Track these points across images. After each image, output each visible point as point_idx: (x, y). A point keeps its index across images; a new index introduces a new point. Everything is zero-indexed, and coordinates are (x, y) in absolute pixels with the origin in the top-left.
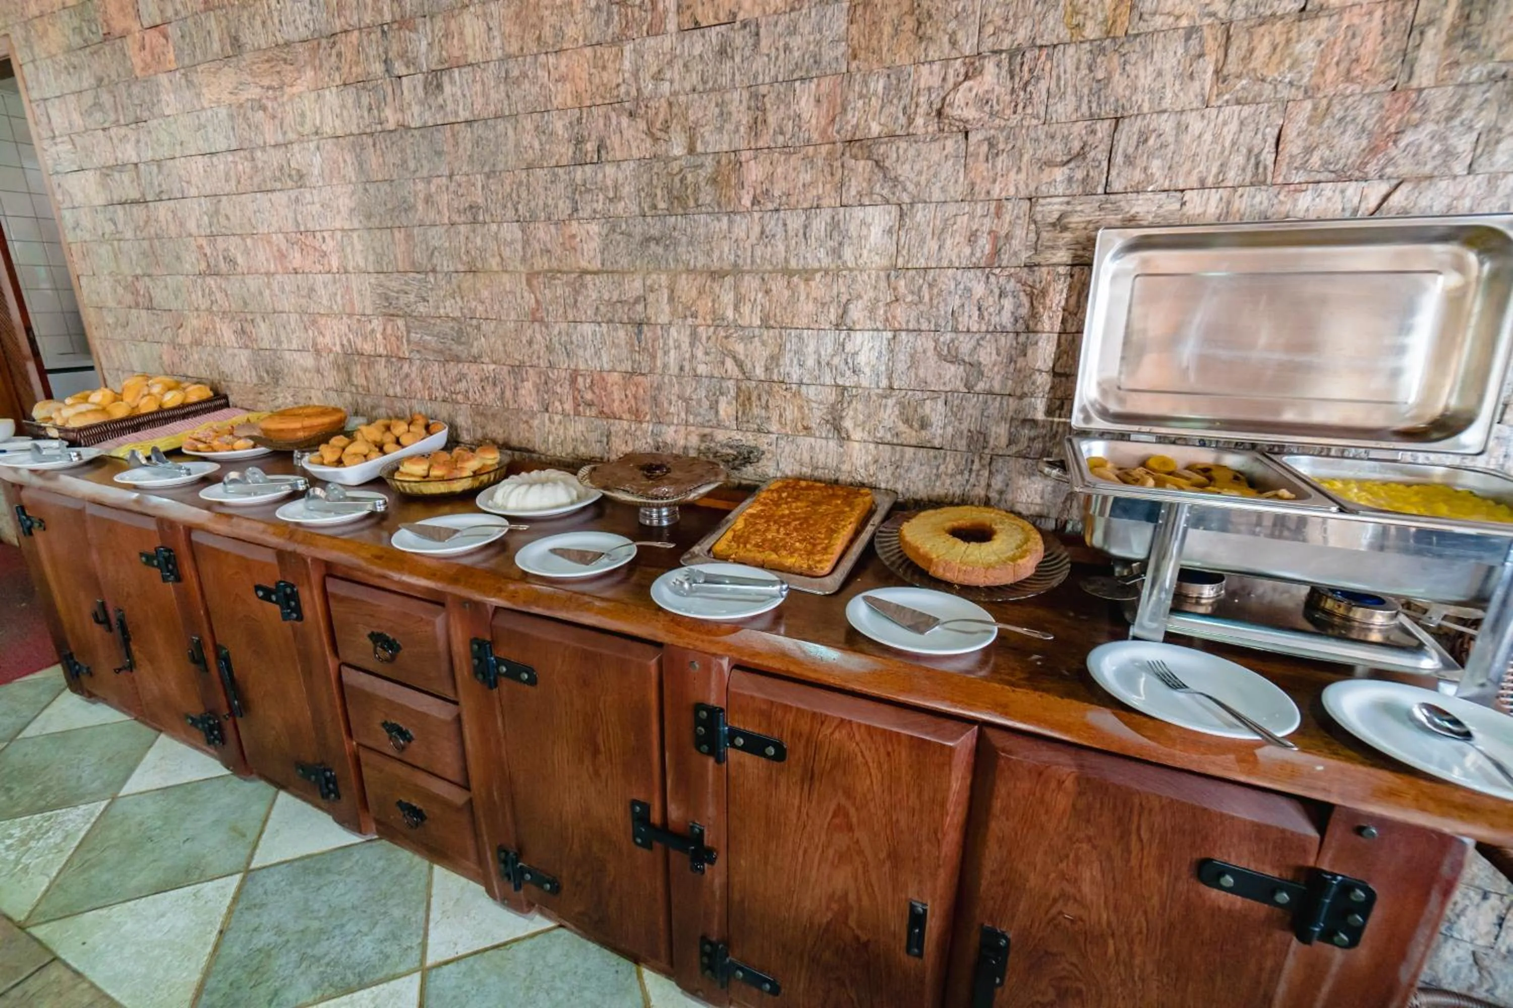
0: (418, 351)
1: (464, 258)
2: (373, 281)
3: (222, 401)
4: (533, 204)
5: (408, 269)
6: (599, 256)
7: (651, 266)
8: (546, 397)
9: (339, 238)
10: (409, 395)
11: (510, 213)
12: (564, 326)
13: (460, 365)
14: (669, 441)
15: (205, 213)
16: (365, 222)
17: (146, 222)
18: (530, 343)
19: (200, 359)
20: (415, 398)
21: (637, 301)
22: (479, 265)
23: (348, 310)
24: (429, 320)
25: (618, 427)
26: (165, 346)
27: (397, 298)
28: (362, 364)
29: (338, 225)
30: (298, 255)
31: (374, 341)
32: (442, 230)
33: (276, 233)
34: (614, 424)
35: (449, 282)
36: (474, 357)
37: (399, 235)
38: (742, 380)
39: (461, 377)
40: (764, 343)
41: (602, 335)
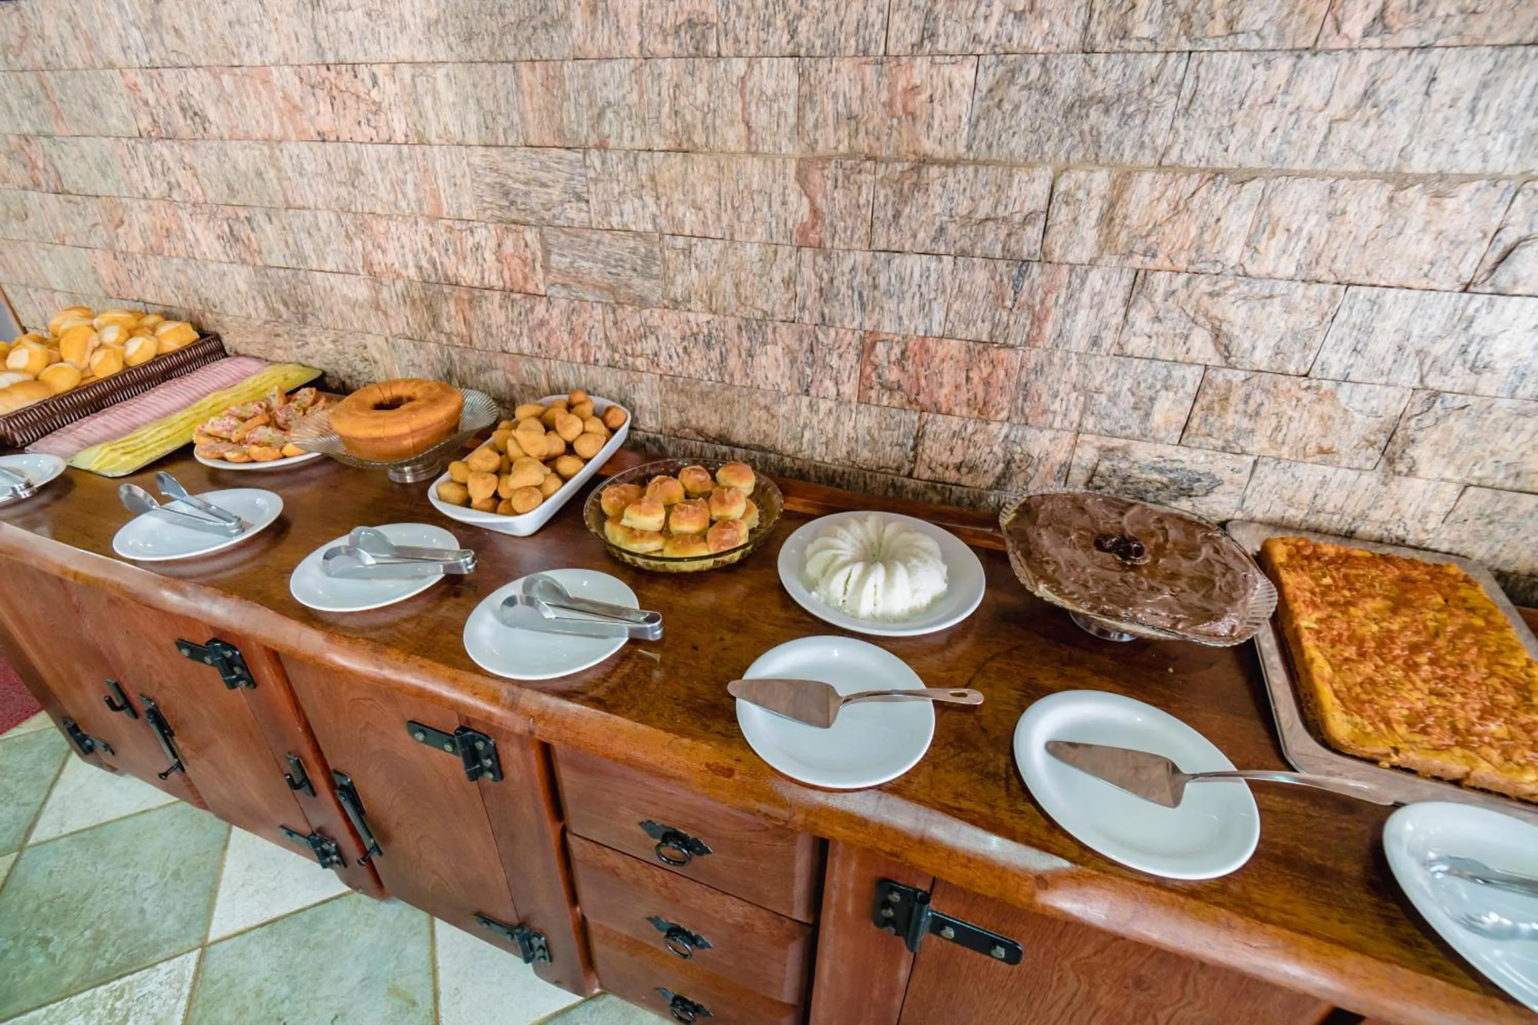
0: (564, 285)
1: (668, 125)
2: (476, 160)
3: (213, 344)
4: (831, 20)
5: (548, 140)
6: (965, 129)
7: (1077, 156)
8: (808, 371)
9: (407, 77)
10: (543, 353)
11: (779, 39)
12: (861, 257)
13: (646, 312)
14: (1036, 452)
15: (133, 23)
16: (460, 49)
17: (23, 39)
18: (789, 282)
19: (165, 277)
20: (556, 358)
21: (1028, 220)
22: (699, 138)
23: (427, 210)
24: (587, 234)
25: (940, 426)
26: (98, 253)
27: (527, 194)
28: (458, 300)
29: (403, 53)
30: (325, 107)
31: (479, 263)
32: (623, 68)
33: (277, 64)
34: (934, 421)
35: (633, 168)
36: (675, 301)
37: (531, 77)
38: (1217, 368)
39: (647, 332)
40: (1288, 309)
41: (941, 275)
